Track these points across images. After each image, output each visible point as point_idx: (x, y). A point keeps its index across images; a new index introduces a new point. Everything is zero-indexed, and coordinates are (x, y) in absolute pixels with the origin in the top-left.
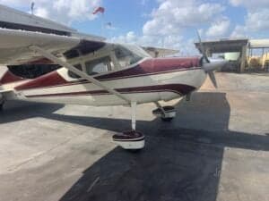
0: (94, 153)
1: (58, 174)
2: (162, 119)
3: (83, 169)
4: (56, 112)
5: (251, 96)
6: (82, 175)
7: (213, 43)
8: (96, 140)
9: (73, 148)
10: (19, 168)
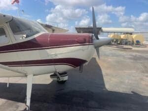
2: (58, 81)
5: (110, 60)
7: (84, 28)
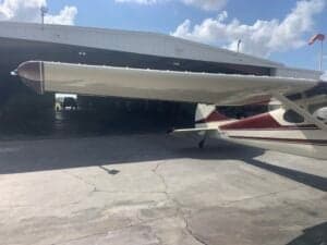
0: (314, 214)
1: (272, 223)
3: (302, 228)
4: (257, 158)
6: (301, 233)
8: (315, 200)
9: (285, 202)
10: (232, 205)
